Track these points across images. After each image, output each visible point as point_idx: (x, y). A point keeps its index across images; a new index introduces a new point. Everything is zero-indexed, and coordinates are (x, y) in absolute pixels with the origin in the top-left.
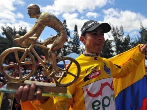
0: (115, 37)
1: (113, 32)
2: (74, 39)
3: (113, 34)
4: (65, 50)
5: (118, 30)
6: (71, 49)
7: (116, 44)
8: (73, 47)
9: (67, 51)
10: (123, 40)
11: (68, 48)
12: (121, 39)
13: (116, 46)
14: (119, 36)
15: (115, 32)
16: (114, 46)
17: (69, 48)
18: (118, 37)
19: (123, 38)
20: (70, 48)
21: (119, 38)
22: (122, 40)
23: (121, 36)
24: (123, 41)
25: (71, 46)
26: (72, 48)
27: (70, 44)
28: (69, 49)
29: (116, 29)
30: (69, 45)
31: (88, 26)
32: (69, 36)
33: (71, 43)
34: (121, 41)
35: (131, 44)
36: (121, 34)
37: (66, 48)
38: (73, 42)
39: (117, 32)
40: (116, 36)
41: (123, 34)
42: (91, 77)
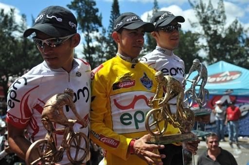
0: (206, 26)
1: (201, 14)
2: (111, 31)
3: (201, 17)
4: (92, 58)
5: (212, 8)
6: (105, 55)
7: (208, 42)
8: (108, 50)
9: (96, 60)
10: (224, 32)
11: (97, 52)
12: (220, 30)
13: (208, 48)
14: (216, 24)
15: (204, 14)
16: (203, 46)
17: (100, 54)
18: (212, 26)
19: (223, 29)
20: (103, 53)
21: (215, 29)
22: (222, 32)
23: (219, 22)
24: (223, 36)
25: (103, 49)
26: (107, 52)
27: (101, 43)
28: (100, 57)
29: (209, 7)
30: (100, 46)
31: (127, 21)
32: (101, 25)
33: (105, 41)
34: (220, 35)
35: (244, 41)
36: (220, 20)
37: (94, 53)
38: (108, 38)
39: (209, 15)
40: (207, 23)
41: (225, 18)
42: (122, 86)
